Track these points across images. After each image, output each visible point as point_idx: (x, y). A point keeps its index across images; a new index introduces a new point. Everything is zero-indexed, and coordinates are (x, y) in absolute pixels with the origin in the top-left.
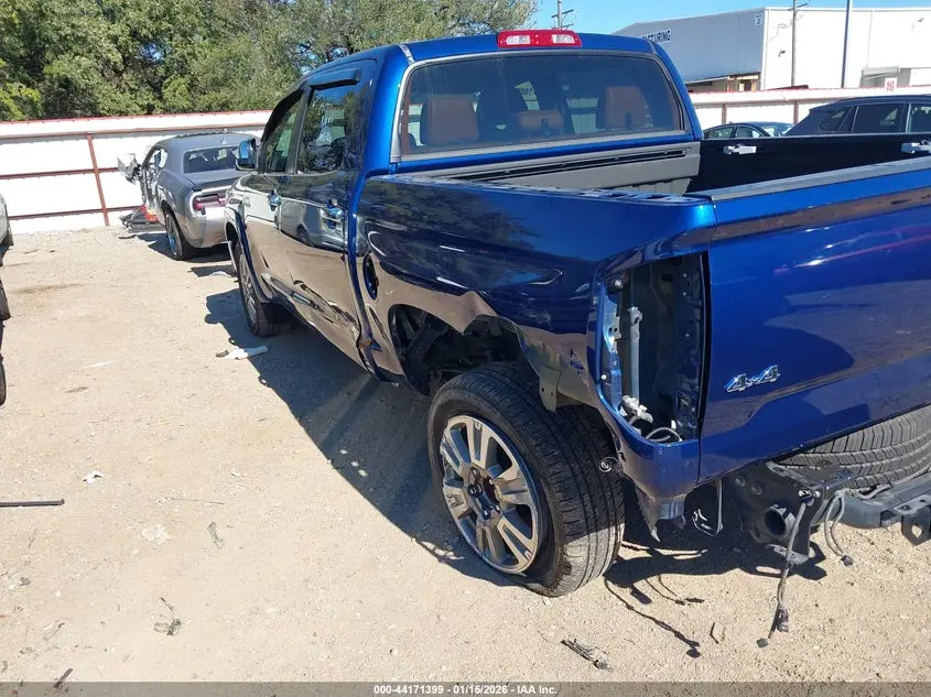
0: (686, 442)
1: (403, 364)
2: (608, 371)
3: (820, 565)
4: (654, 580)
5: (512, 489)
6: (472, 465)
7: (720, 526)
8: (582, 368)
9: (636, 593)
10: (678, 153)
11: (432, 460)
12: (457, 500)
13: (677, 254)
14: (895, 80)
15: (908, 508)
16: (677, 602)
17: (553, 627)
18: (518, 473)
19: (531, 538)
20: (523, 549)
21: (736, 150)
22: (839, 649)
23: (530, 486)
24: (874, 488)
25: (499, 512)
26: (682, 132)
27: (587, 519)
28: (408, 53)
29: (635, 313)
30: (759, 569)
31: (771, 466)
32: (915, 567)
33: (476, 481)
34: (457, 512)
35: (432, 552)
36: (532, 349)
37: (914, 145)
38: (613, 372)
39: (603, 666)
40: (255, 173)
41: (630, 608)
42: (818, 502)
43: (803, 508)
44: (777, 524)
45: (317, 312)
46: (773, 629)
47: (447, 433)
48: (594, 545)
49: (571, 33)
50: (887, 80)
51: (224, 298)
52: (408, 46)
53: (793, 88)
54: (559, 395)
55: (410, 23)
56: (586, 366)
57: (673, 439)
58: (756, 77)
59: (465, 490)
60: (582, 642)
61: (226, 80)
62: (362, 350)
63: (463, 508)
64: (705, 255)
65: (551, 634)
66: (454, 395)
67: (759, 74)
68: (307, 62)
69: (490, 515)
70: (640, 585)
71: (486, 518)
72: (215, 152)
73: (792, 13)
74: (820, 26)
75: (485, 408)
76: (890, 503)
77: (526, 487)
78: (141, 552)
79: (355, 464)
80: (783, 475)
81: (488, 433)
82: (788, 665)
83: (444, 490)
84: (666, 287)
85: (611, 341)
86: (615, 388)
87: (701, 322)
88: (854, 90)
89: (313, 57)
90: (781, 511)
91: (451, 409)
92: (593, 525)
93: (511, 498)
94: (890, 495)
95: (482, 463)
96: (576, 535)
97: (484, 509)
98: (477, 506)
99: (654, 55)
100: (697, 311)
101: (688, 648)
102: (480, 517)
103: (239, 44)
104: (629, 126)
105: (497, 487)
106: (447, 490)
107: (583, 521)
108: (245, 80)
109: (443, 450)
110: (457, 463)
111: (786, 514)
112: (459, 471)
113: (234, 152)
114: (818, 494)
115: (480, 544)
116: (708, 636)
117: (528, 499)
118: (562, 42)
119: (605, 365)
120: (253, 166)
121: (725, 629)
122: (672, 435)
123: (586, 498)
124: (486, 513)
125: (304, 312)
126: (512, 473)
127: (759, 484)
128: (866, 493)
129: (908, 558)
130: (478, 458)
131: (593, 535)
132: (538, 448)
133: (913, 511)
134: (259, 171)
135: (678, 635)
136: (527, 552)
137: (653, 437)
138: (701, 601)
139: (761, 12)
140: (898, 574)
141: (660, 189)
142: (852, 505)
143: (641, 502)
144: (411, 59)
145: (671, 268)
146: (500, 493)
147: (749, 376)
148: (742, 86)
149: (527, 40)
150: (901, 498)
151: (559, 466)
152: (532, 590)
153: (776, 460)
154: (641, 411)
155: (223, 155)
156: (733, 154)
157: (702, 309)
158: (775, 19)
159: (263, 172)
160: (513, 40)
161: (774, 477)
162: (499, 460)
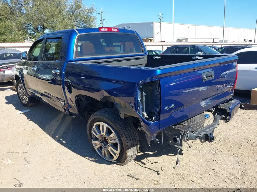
0: (157, 121)
1: (78, 111)
2: (139, 107)
3: (182, 152)
4: (145, 159)
5: (112, 139)
6: (101, 134)
7: (163, 142)
8: (133, 106)
9: (142, 163)
10: (142, 58)
11: (88, 135)
12: (96, 144)
13: (153, 80)
14: (185, 41)
15: (201, 135)
16: (152, 163)
17: (124, 172)
18: (114, 135)
19: (117, 151)
20: (115, 154)
21: (156, 58)
22: (189, 169)
23: (118, 138)
24: (193, 132)
25: (109, 146)
26: (143, 53)
27: (132, 144)
28: (77, 31)
29: (144, 94)
30: (169, 154)
31: (173, 127)
32: (202, 150)
33: (102, 139)
34: (96, 148)
35: (88, 159)
36: (117, 104)
37: (195, 57)
38: (140, 107)
39: (138, 179)
40: (26, 61)
41: (141, 166)
42: (184, 134)
43: (181, 136)
44: (175, 140)
45: (49, 99)
46: (176, 164)
47: (94, 127)
48: (133, 151)
49: (117, 28)
50: (183, 41)
51: (12, 97)
52: (77, 30)
53: (161, 42)
54: (125, 114)
55: (61, 20)
56: (134, 106)
57: (154, 121)
58: (152, 39)
59: (99, 141)
60: (132, 175)
61: (4, 33)
62: (65, 108)
63: (98, 146)
64: (159, 81)
65: (124, 174)
66: (96, 117)
67: (153, 38)
68: (30, 29)
69: (106, 147)
70: (143, 161)
71: (105, 148)
72: (6, 54)
73: (160, 23)
74: (167, 27)
75: (105, 119)
76: (197, 134)
77: (117, 138)
78: (4, 167)
79: (61, 140)
80: (176, 128)
81: (106, 126)
82: (179, 173)
83: (92, 142)
84: (151, 88)
85: (139, 100)
86: (141, 110)
87: (159, 95)
88: (176, 43)
89: (32, 28)
90: (176, 137)
91: (95, 121)
92: (133, 146)
93: (112, 141)
94: (197, 133)
95: (104, 134)
96: (129, 148)
97: (104, 145)
98: (102, 145)
99: (136, 35)
100: (158, 93)
101: (157, 173)
102: (103, 148)
103: (8, 23)
104: (131, 51)
105: (109, 139)
106: (94, 142)
107: (131, 145)
108: (10, 33)
109: (92, 132)
110: (97, 134)
111: (177, 137)
112: (97, 136)
113: (11, 55)
114: (184, 132)
115: (103, 155)
116: (161, 170)
117: (117, 141)
118: (114, 30)
119: (139, 105)
120: (26, 59)
121: (164, 168)
122: (153, 120)
123: (131, 139)
124: (105, 146)
125: (44, 99)
126: (113, 135)
127: (170, 131)
128: (192, 133)
129: (200, 148)
130: (103, 132)
131: (133, 148)
132: (120, 128)
133: (201, 136)
134: (28, 60)
135: (154, 170)
136: (116, 155)
137: (150, 121)
138: (157, 163)
139: (153, 23)
140: (199, 152)
141: (139, 66)
142: (190, 135)
143: (146, 137)
144: (78, 33)
145: (152, 83)
146: (109, 140)
147: (169, 106)
148: (149, 41)
149: (106, 30)
150: (199, 133)
151: (125, 132)
152: (118, 165)
153: (175, 126)
154: (146, 116)
155: (8, 55)
156: (155, 58)
157: (159, 92)
158: (156, 25)
159: (29, 60)
160: (103, 30)
161: (174, 129)
162: (109, 132)
